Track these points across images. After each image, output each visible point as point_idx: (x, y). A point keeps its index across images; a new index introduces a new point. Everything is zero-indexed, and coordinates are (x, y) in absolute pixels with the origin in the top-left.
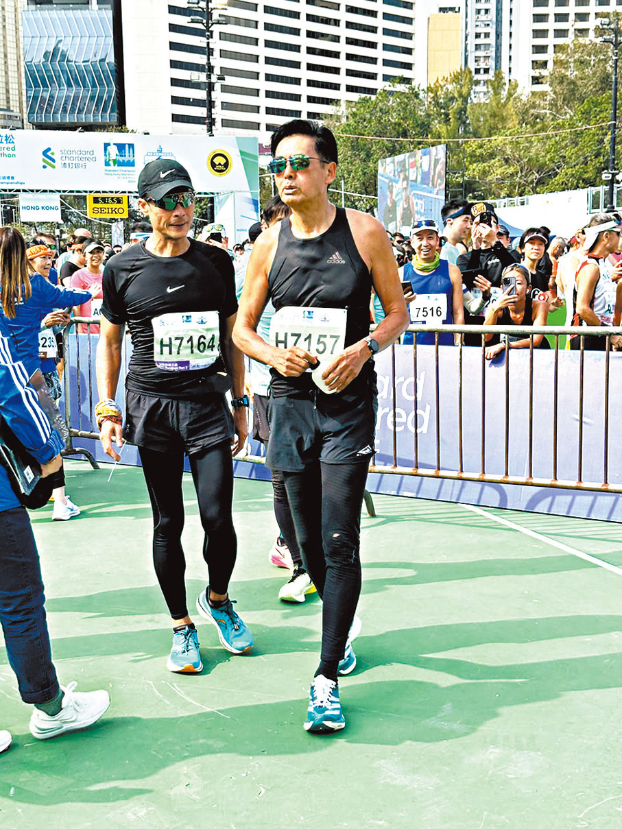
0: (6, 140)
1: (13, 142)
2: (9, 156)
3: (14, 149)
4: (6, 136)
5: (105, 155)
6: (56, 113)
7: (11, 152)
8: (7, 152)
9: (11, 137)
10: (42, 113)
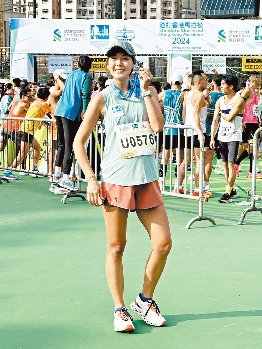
0: (198, 25)
1: (202, 27)
2: (199, 35)
3: (202, 31)
4: (198, 24)
5: (256, 33)
6: (217, 10)
7: (200, 33)
8: (198, 33)
9: (201, 24)
10: (209, 10)
